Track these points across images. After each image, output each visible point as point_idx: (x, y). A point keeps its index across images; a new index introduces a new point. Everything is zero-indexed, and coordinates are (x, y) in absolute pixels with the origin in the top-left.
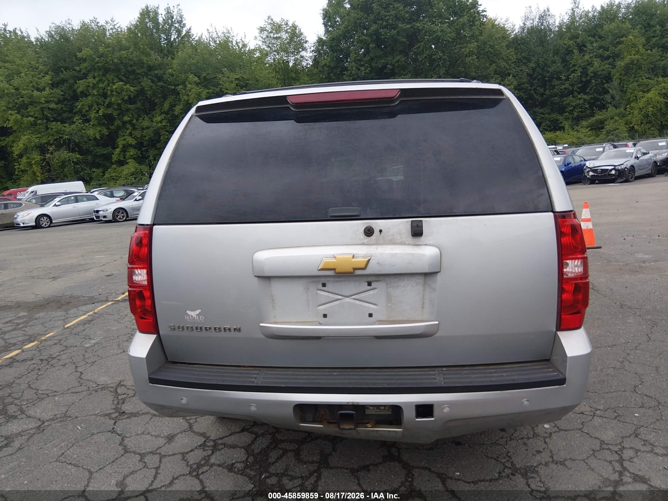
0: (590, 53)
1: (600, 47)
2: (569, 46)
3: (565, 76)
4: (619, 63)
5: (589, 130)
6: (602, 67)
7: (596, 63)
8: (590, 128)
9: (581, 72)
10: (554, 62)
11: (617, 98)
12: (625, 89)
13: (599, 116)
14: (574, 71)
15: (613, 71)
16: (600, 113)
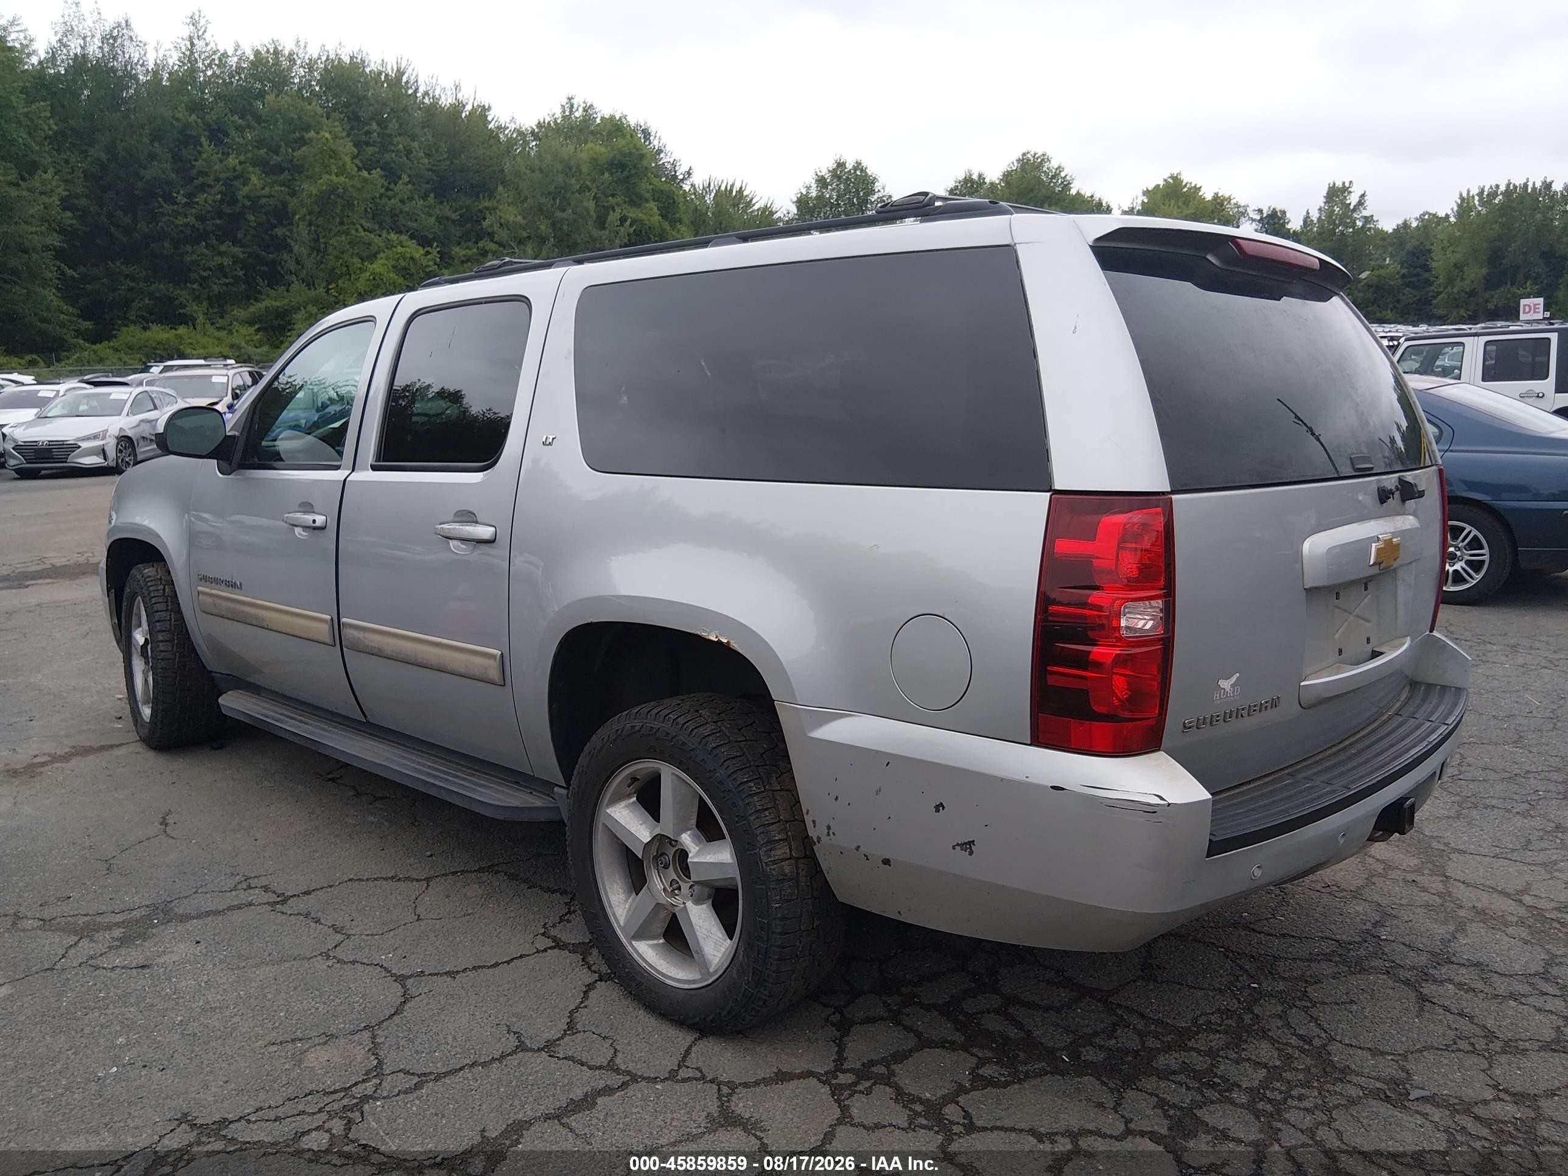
0: (239, 154)
1: (260, 143)
2: (187, 125)
3: (184, 196)
4: (305, 186)
5: (258, 330)
6: (267, 190)
7: (254, 179)
8: (257, 326)
9: (221, 192)
10: (152, 157)
11: (309, 264)
12: (323, 246)
13: (270, 302)
14: (203, 187)
15: (293, 203)
16: (273, 293)
